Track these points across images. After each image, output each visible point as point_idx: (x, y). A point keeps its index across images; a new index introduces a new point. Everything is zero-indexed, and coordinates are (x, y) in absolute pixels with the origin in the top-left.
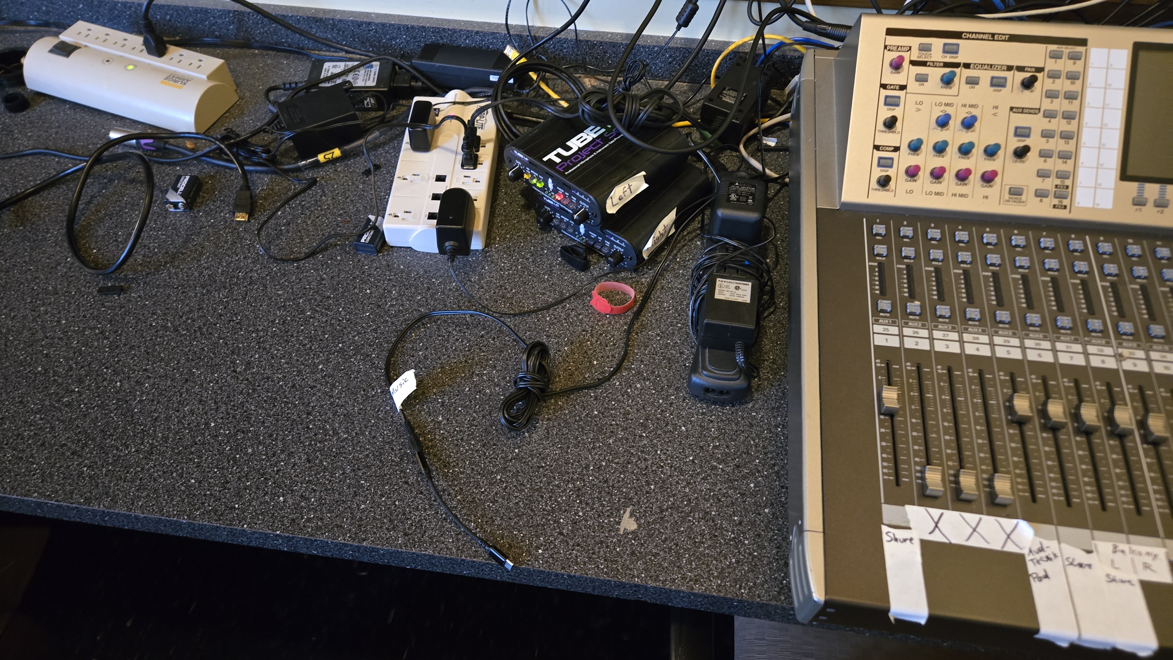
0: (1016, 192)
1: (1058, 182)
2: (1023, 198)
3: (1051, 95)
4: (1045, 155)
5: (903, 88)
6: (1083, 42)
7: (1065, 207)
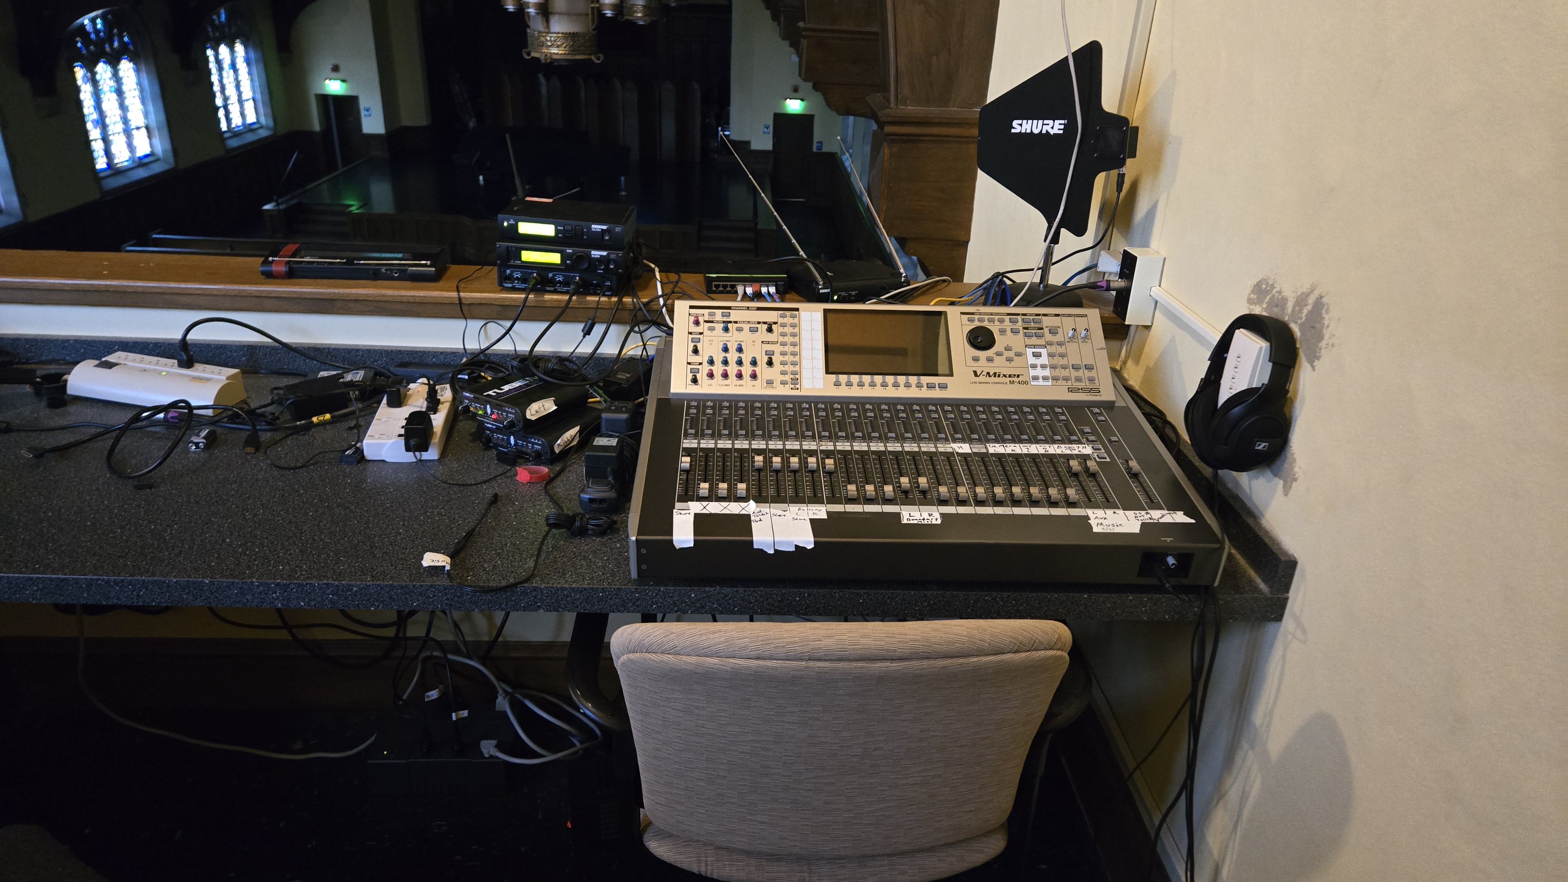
0: (770, 383)
1: (792, 376)
2: (774, 385)
3: (783, 335)
4: (783, 363)
5: (701, 333)
6: (797, 310)
7: (798, 389)
